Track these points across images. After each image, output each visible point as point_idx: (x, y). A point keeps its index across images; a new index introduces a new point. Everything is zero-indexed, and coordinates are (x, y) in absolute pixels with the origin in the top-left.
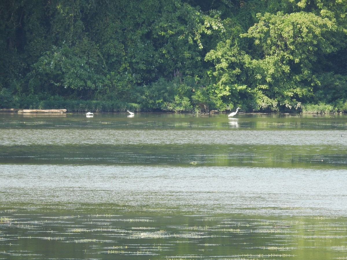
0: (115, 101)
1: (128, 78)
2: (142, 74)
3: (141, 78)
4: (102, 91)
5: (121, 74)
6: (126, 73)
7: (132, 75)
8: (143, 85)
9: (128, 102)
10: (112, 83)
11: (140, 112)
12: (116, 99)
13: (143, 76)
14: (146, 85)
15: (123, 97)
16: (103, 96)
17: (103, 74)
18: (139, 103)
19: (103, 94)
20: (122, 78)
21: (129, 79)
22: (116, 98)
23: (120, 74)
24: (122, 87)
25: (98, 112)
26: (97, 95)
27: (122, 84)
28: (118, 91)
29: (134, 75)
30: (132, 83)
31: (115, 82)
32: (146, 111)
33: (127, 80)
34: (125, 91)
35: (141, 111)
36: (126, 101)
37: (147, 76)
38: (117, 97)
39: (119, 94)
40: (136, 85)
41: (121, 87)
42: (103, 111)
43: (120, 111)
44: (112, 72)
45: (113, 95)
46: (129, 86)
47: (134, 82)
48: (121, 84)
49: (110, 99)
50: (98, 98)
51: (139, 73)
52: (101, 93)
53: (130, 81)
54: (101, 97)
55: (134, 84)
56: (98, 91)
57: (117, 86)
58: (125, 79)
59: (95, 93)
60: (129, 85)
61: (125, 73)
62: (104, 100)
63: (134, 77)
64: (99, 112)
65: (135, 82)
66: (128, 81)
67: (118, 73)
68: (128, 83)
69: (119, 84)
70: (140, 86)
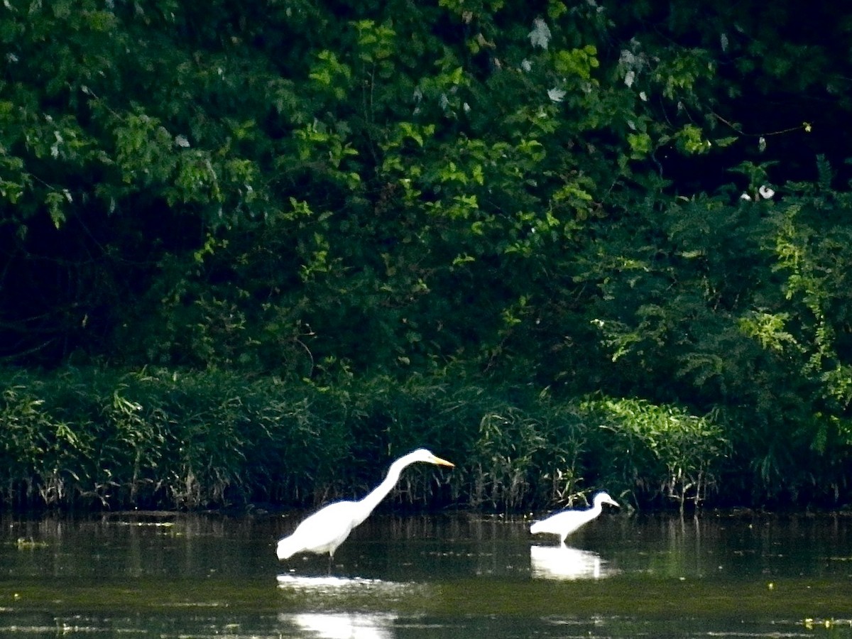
0: (402, 374)
1: (555, 95)
2: (724, 40)
3: (720, 92)
4: (244, 258)
5: (478, 43)
6: (541, 35)
7: (609, 56)
8: (743, 183)
9: (560, 392)
10: (369, 159)
11: (707, 505)
12: (412, 350)
13: (746, 66)
14: (774, 178)
15: (498, 322)
16: (251, 319)
17: (259, 43)
18: (695, 401)
19: (262, 294)
20: (482, 99)
21: (568, 112)
22: (414, 338)
23: (463, 53)
24: (492, 202)
25: (199, 509)
26: (188, 299)
27: (487, 173)
28: (444, 253)
29: (628, 57)
30: (613, 156)
31: (409, 150)
32: (785, 495)
33: (549, 128)
34: (517, 258)
35: (717, 502)
36: (541, 380)
37: (792, 74)
38: (428, 332)
39: (447, 284)
40: (659, 182)
41: (472, 201)
42: (258, 498)
43: (464, 498)
44: (366, 24)
45: (372, 301)
46: (577, 192)
47: (633, 141)
48: (478, 171)
49: (340, 356)
50: (205, 344)
51: (690, 38)
52: (231, 275)
53: (589, 135)
54: (235, 323)
55: (634, 165)
56: (198, 256)
57: (429, 195)
58: (521, 114)
59: (159, 283)
60: (571, 188)
61: (518, 31)
62: (271, 361)
63: (629, 81)
64: (211, 509)
65: (640, 143)
66: (559, 136)
67: (433, 40)
68: (567, 157)
69: (452, 173)
70: (712, 192)
